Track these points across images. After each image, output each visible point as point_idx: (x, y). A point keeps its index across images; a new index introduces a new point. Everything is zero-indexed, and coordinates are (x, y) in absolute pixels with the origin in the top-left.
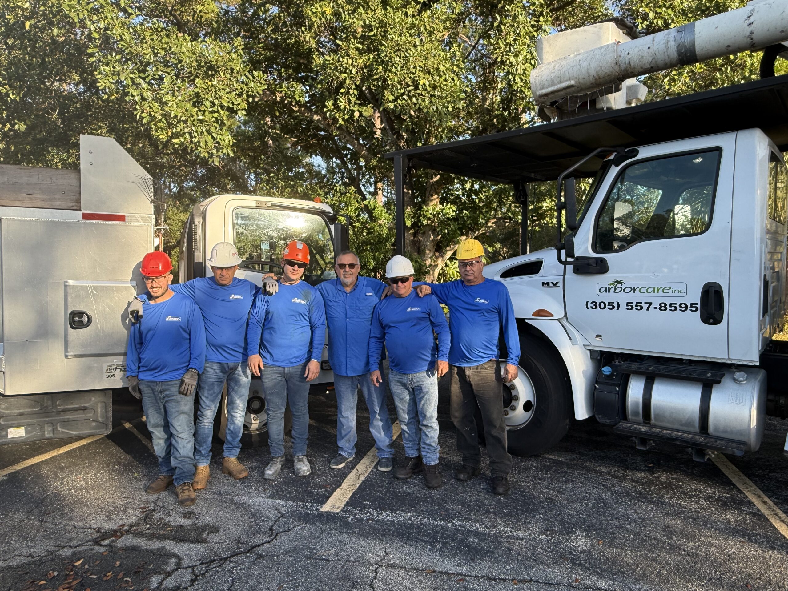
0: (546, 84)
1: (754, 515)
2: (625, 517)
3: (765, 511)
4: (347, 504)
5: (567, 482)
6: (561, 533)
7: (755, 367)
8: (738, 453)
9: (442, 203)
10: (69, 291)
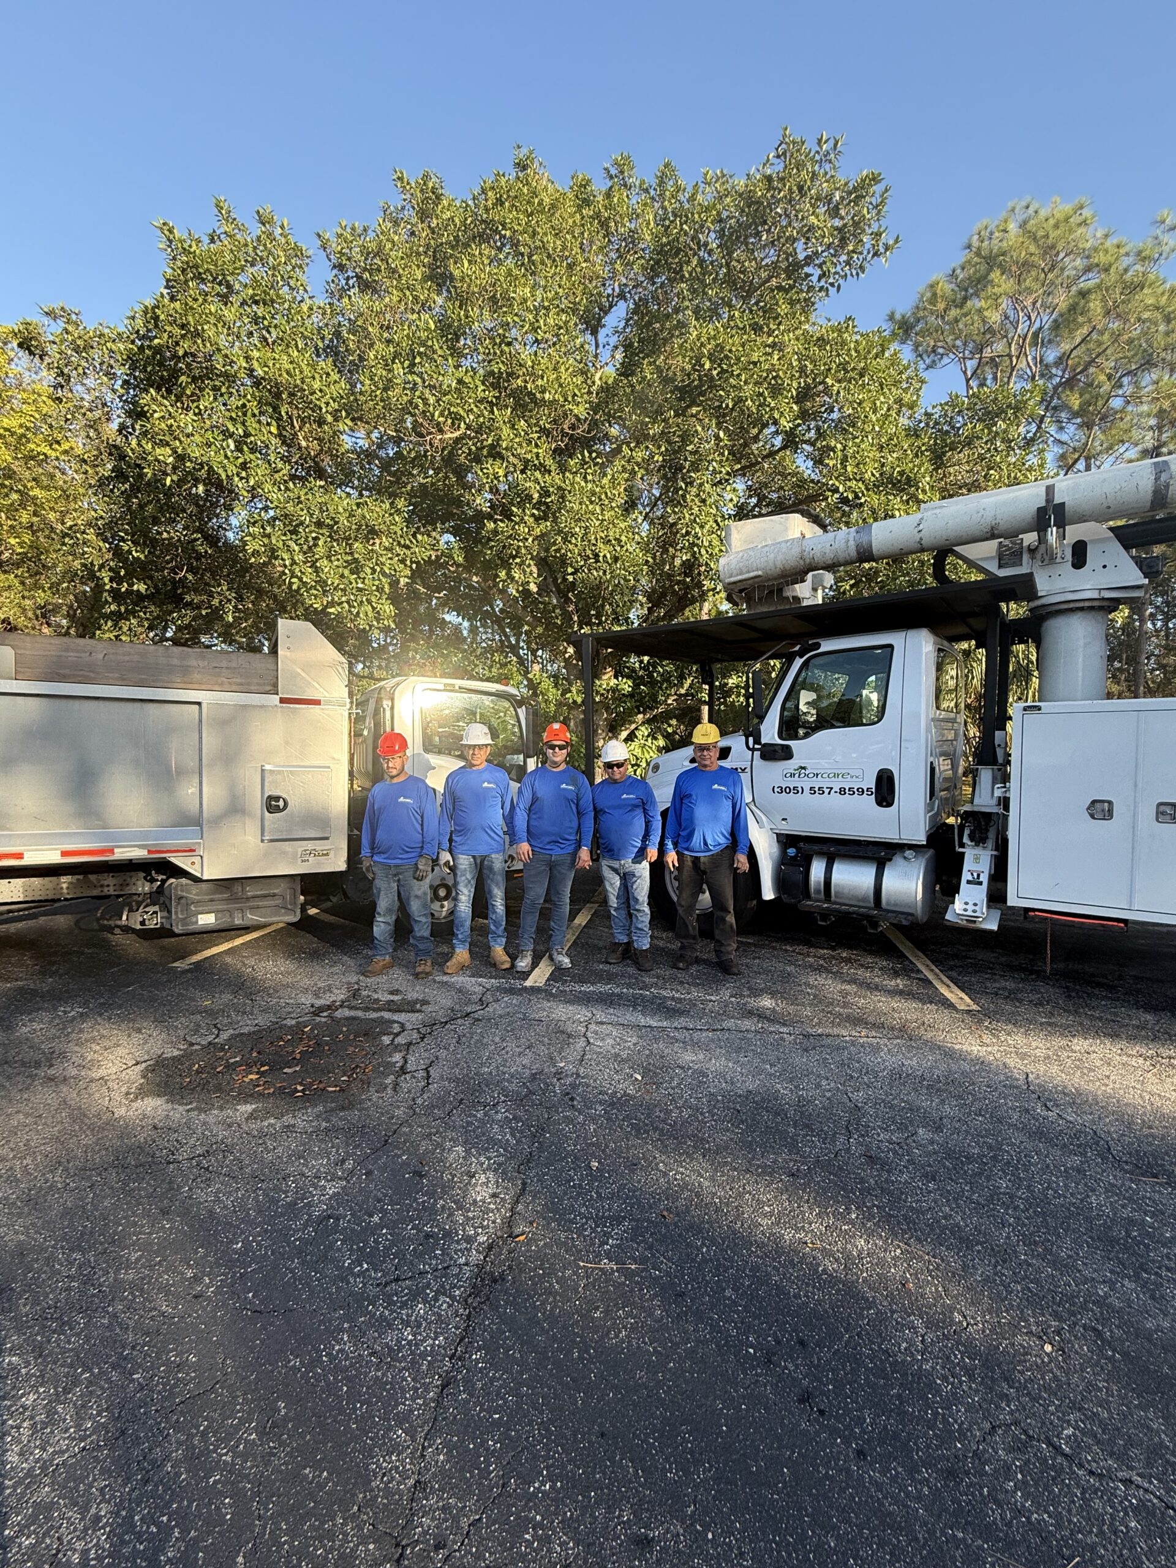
0: (735, 572)
1: (920, 979)
2: (807, 984)
3: (930, 976)
4: (548, 980)
5: (755, 958)
6: (749, 996)
7: (923, 846)
8: (905, 923)
9: (616, 677)
10: (267, 775)
